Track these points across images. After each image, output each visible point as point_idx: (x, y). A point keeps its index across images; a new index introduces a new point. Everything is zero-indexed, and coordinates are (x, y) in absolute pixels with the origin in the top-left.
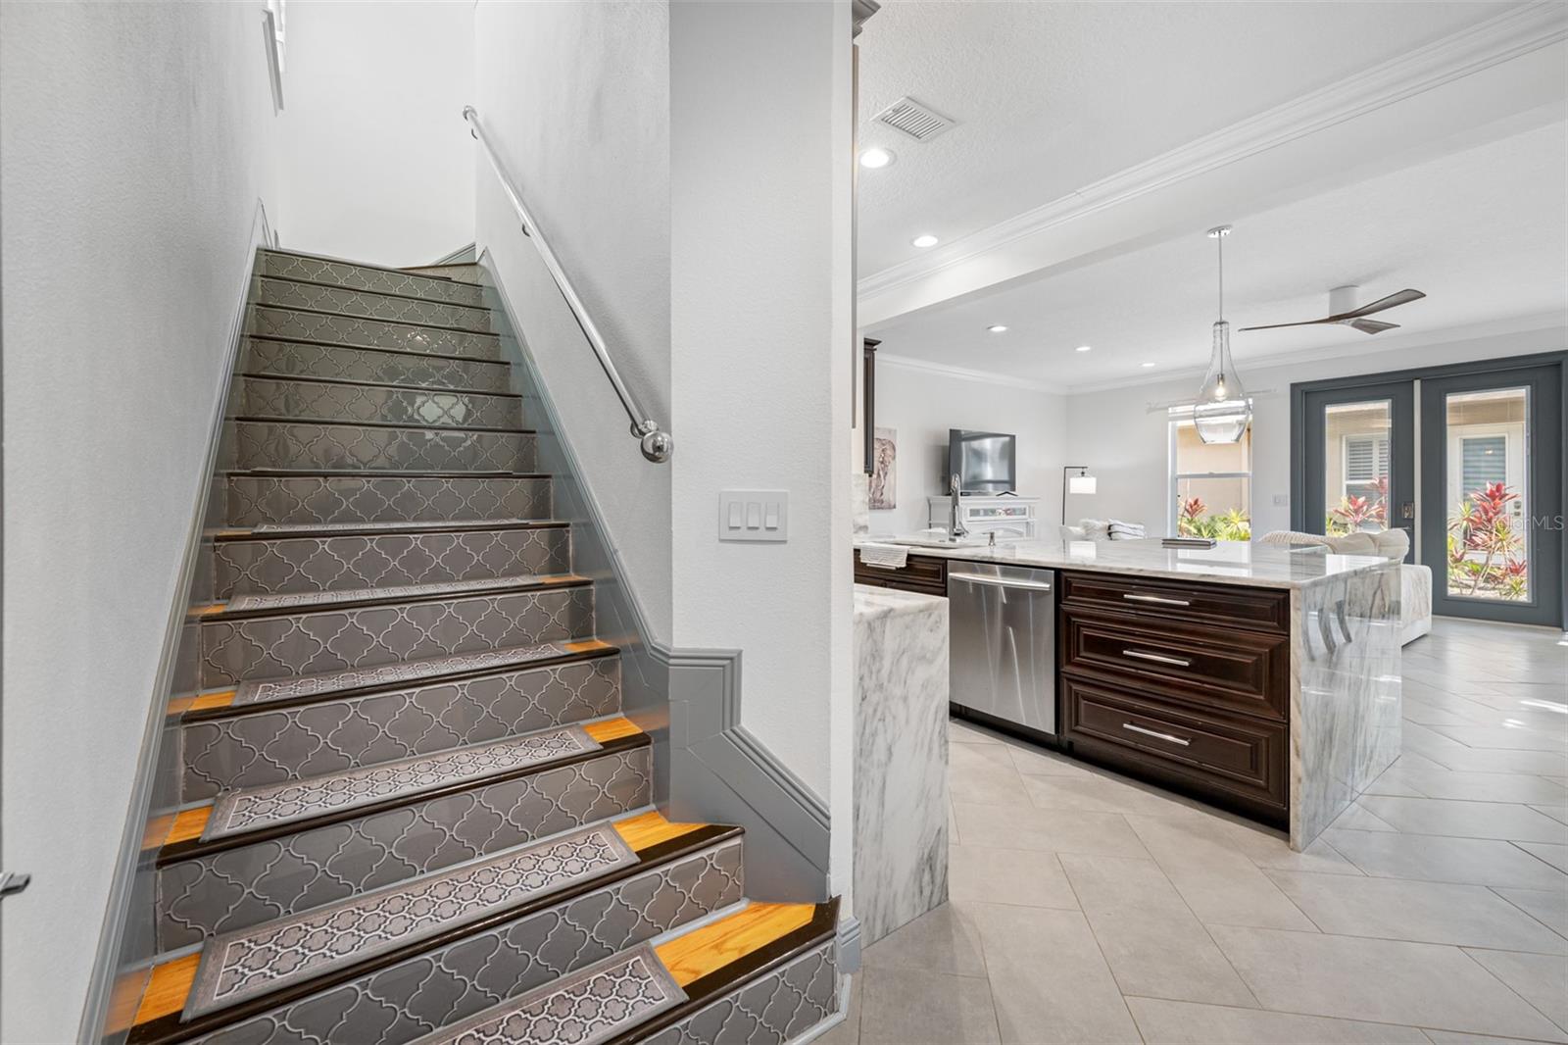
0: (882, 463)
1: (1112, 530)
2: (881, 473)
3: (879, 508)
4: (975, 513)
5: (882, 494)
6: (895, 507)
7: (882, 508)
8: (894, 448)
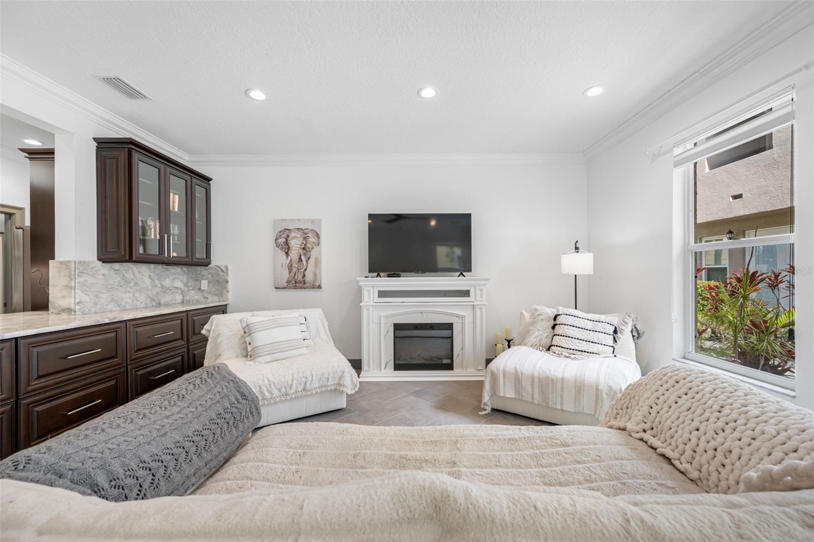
0: (304, 249)
1: (560, 320)
2: (303, 258)
3: (301, 288)
4: (382, 294)
5: (304, 276)
6: (320, 287)
7: (304, 288)
8: (318, 236)
